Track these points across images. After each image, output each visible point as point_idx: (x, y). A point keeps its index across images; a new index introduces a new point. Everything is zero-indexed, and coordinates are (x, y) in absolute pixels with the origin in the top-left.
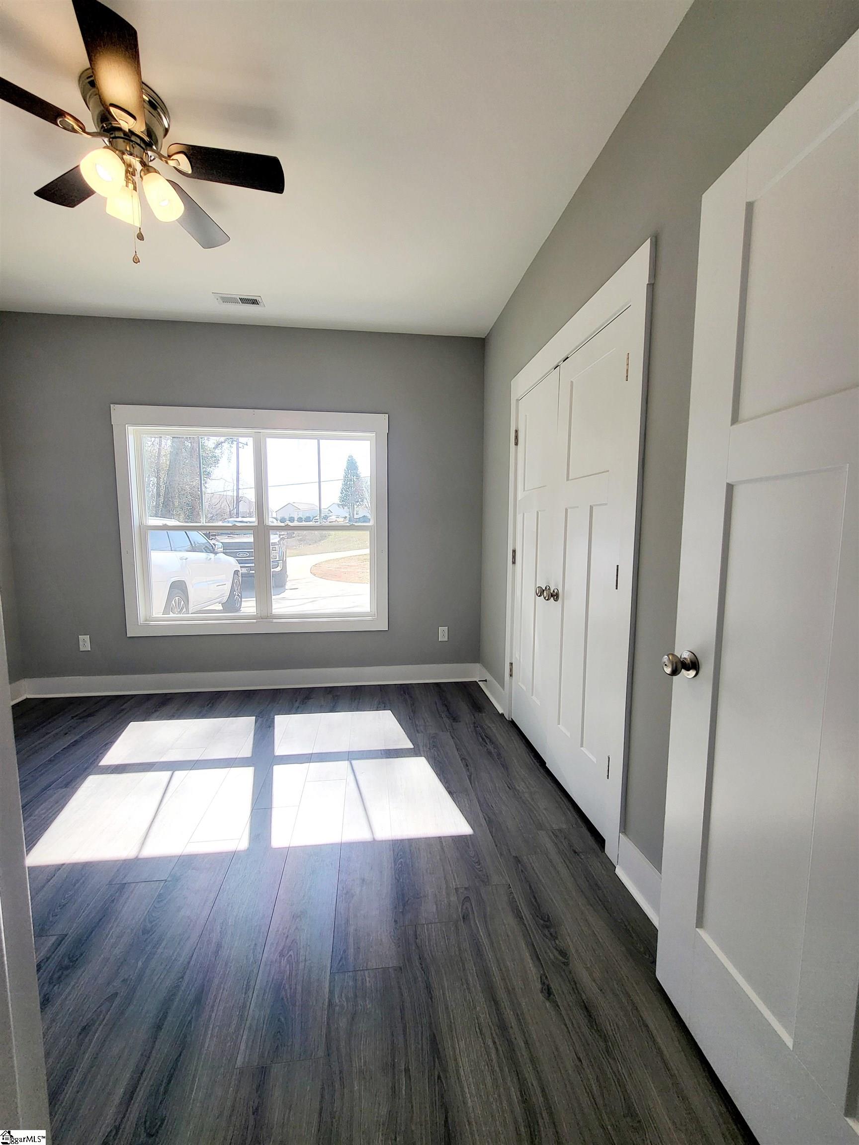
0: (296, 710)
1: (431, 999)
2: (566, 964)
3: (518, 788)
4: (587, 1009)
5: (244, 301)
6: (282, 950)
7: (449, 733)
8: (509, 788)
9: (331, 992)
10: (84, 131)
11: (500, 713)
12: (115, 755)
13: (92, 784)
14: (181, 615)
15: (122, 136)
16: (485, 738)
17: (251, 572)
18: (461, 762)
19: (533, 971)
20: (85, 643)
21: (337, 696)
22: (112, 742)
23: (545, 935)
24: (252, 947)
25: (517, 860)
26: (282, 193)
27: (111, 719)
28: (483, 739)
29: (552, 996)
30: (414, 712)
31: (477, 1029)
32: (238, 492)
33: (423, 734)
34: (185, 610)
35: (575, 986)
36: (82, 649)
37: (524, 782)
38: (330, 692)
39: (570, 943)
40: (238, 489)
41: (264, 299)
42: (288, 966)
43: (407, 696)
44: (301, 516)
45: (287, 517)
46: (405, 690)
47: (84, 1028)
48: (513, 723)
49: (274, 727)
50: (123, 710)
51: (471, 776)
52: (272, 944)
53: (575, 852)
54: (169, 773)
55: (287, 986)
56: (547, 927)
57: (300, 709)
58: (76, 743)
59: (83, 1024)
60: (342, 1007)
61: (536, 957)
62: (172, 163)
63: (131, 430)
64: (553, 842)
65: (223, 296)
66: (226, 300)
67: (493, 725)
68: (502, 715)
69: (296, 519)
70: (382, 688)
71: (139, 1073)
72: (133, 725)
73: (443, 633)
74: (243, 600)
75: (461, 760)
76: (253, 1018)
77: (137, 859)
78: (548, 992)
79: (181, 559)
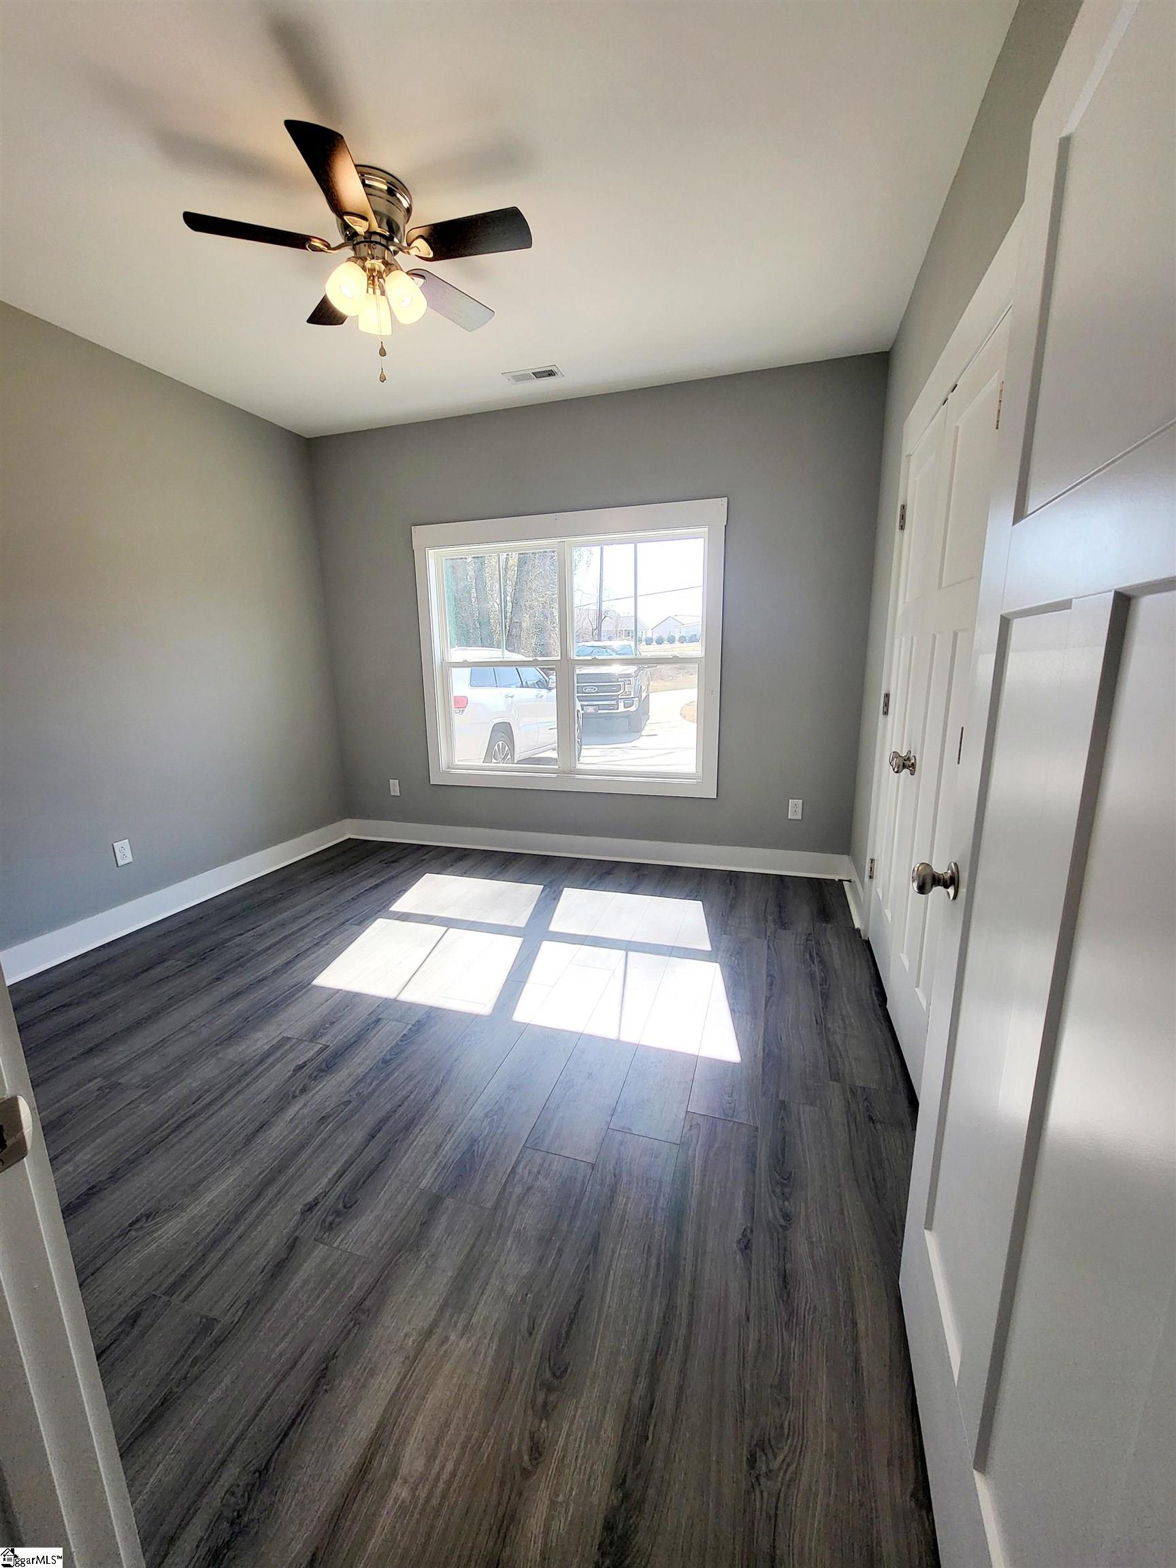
0: (590, 885)
1: (611, 1203)
2: (785, 1228)
3: (829, 1025)
4: (785, 1279)
5: (539, 375)
6: (488, 1112)
7: (766, 942)
8: (817, 1023)
9: (518, 1163)
10: (328, 246)
11: (856, 927)
12: (403, 904)
13: (379, 926)
14: (505, 765)
15: (363, 240)
16: (814, 953)
17: (599, 712)
18: (765, 977)
19: (739, 1218)
20: (395, 787)
21: (642, 875)
22: (405, 891)
23: (773, 1192)
24: (464, 1101)
25: (783, 1105)
26: (530, 247)
27: (411, 868)
28: (811, 956)
29: (748, 1251)
30: (732, 907)
31: (646, 1246)
32: (600, 605)
33: (729, 937)
34: (509, 756)
35: (784, 1252)
36: (392, 794)
37: (843, 1020)
38: (637, 870)
39: (803, 1210)
40: (600, 601)
41: (560, 367)
42: (488, 1128)
43: (732, 887)
44: (684, 635)
45: (665, 637)
46: (732, 878)
47: (323, 1118)
48: (868, 944)
49: (559, 900)
50: (424, 860)
51: (769, 999)
52: (482, 1104)
53: (871, 1118)
54: (445, 928)
55: (481, 1143)
56: (783, 1185)
57: (594, 885)
58: (377, 886)
59: (323, 1115)
60: (522, 1177)
61: (751, 1210)
62: (413, 252)
63: (431, 553)
64: (846, 1099)
65: (513, 374)
66: (520, 378)
67: (836, 942)
68: (858, 931)
69: (677, 639)
70: (704, 874)
71: (350, 1162)
72: (428, 877)
73: (795, 809)
74: (583, 747)
75: (767, 976)
76: (444, 1157)
77: (395, 1000)
78: (746, 1246)
79: (507, 697)
